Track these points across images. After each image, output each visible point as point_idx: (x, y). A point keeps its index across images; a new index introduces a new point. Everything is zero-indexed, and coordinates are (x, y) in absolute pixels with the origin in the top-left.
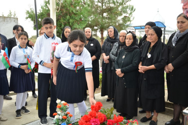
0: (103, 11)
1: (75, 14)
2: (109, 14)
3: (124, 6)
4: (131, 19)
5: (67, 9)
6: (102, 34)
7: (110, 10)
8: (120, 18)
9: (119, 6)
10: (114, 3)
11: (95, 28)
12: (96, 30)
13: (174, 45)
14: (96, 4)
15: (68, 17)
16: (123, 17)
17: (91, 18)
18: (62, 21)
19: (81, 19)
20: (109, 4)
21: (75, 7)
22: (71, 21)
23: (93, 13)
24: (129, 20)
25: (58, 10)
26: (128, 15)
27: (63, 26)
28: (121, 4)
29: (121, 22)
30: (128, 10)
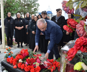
0: (25, 5)
1: (12, 6)
2: (28, 7)
3: (35, 3)
4: (38, 9)
5: (8, 4)
6: (25, 16)
7: (28, 5)
8: (33, 9)
9: (32, 3)
10: (30, 2)
11: (21, 13)
12: (22, 14)
13: (57, 21)
14: (22, 2)
15: (9, 8)
16: (34, 8)
17: (19, 9)
18: (6, 9)
19: (15, 9)
20: (28, 2)
21: (12, 3)
22: (10, 9)
23: (21, 6)
24: (37, 10)
25: (4, 4)
26: (36, 8)
27: (7, 12)
28: (33, 2)
29: (33, 11)
30: (36, 5)
